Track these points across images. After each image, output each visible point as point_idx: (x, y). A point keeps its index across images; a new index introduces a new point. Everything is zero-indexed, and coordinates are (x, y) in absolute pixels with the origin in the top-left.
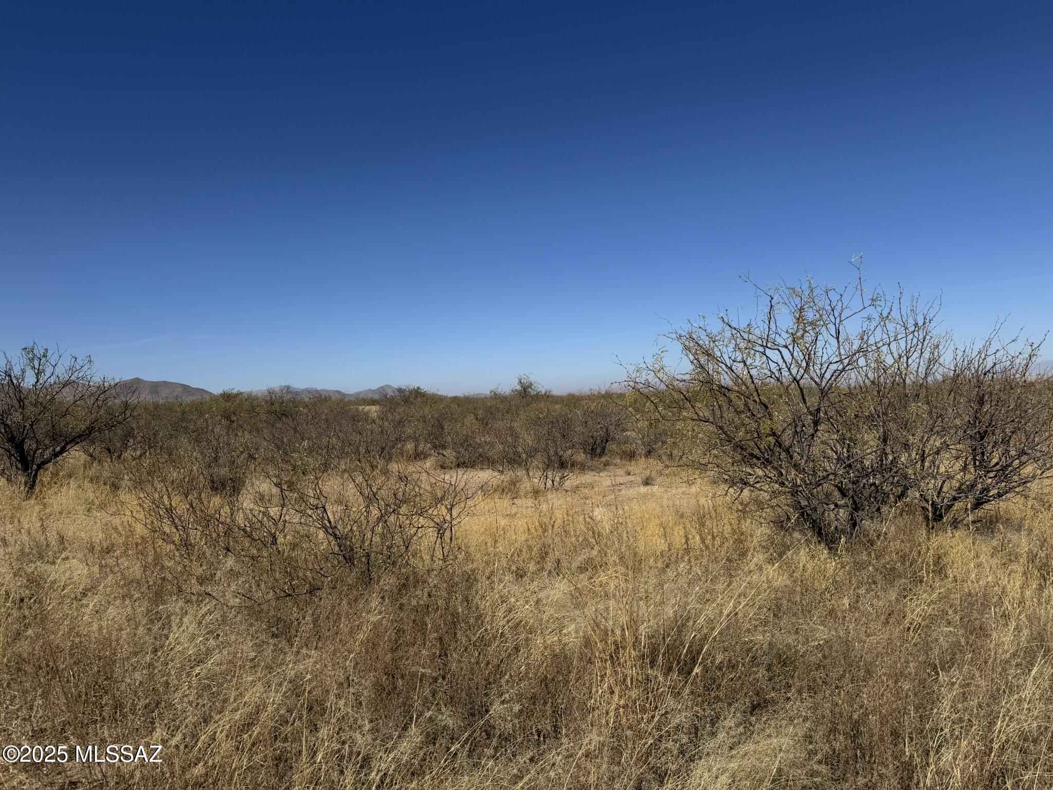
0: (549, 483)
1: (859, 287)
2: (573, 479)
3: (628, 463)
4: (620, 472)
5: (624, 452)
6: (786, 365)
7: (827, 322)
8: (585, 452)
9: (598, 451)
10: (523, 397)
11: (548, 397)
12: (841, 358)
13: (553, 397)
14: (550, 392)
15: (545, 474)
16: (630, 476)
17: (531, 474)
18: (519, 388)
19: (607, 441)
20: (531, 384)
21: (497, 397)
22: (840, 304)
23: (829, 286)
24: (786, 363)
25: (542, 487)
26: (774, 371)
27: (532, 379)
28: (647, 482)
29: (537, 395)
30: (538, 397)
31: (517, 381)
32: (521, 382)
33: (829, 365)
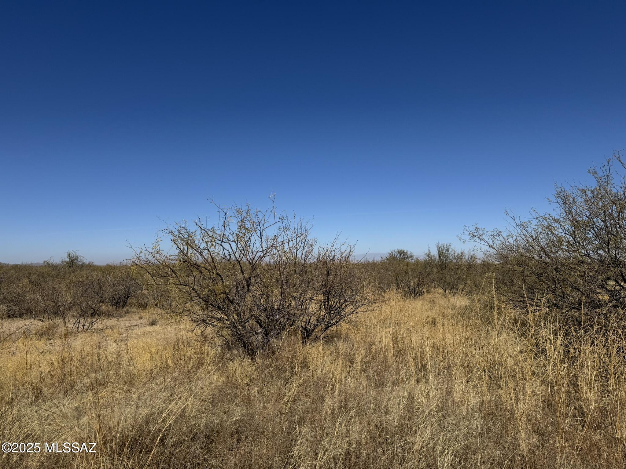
0: (81, 327)
1: (273, 211)
2: (100, 324)
3: (142, 311)
4: (136, 317)
5: (140, 304)
6: (233, 252)
7: (256, 230)
8: (112, 305)
9: (122, 303)
10: (70, 267)
11: (91, 267)
12: (263, 249)
13: (95, 266)
14: (92, 263)
15: (78, 321)
16: (141, 320)
17: (67, 322)
18: (68, 260)
19: (128, 297)
20: (77, 257)
21: (48, 265)
22: (263, 219)
23: (258, 209)
24: (233, 251)
25: (75, 330)
26: (226, 256)
27: (79, 254)
28: (152, 324)
29: (82, 265)
30: (83, 267)
31: (66, 255)
32: (69, 256)
33: (256, 253)
